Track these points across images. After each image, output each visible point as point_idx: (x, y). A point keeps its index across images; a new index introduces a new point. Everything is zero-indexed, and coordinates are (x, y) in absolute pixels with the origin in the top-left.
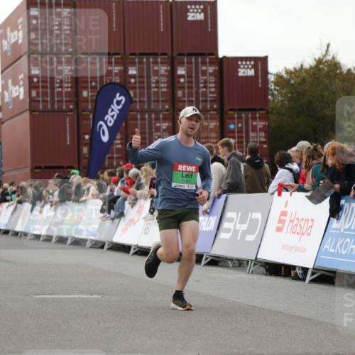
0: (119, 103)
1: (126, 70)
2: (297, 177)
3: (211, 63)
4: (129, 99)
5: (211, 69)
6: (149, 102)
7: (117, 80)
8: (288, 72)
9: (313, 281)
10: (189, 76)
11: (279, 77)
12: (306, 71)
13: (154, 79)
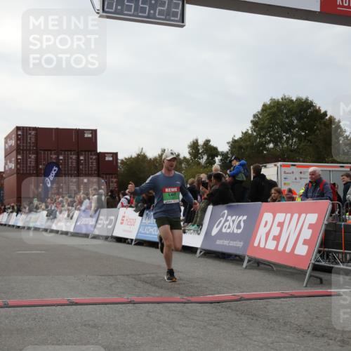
0: (55, 170)
1: (58, 157)
2: (129, 202)
3: (95, 155)
4: (59, 169)
5: (94, 157)
6: (68, 170)
7: (54, 161)
8: (126, 159)
9: (135, 245)
10: (85, 160)
11: (122, 160)
12: (134, 159)
13: (70, 161)
